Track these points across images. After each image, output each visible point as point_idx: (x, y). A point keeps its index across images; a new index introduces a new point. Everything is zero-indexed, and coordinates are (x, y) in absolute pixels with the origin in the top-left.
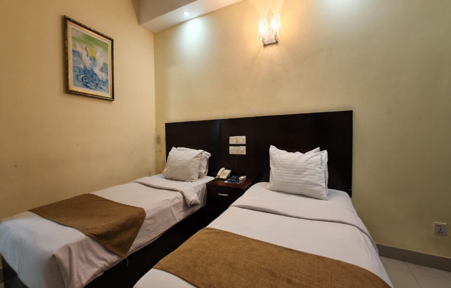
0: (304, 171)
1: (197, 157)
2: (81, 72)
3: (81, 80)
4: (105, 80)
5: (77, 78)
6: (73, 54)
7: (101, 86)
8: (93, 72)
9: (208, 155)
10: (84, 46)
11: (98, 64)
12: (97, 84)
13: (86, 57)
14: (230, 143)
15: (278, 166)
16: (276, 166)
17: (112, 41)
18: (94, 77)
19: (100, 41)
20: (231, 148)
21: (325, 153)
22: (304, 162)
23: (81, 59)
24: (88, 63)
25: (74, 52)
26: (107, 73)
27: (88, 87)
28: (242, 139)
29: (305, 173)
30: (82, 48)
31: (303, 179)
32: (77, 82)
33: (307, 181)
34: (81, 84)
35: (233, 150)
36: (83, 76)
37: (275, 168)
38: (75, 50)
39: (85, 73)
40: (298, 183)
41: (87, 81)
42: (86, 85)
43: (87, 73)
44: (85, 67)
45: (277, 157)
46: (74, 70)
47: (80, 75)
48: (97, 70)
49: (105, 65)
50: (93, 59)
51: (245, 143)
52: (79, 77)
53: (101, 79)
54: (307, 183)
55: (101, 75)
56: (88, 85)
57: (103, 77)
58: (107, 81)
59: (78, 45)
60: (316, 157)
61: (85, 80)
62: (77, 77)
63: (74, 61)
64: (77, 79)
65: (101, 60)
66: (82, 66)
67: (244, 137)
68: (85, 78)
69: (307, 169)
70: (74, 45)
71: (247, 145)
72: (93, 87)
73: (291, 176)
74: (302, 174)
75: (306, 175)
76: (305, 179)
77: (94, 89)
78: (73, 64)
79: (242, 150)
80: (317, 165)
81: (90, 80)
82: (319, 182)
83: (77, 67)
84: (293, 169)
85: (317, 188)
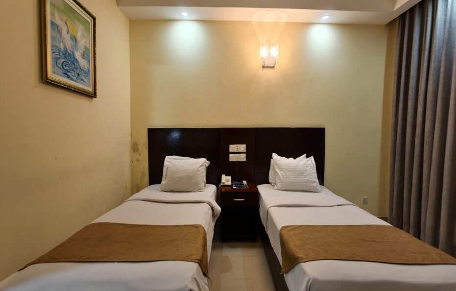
0: (304, 173)
1: (202, 166)
2: (61, 54)
3: (60, 66)
4: (86, 70)
5: (56, 62)
6: (52, 27)
7: (83, 77)
8: (74, 57)
9: (207, 163)
10: (65, 18)
11: (79, 47)
12: (78, 74)
13: (67, 33)
14: (230, 151)
15: (284, 170)
16: (282, 170)
17: (94, 19)
18: (76, 64)
19: (81, 16)
20: (231, 155)
21: (312, 158)
22: (303, 166)
23: (61, 36)
24: (69, 44)
25: (53, 23)
26: (89, 61)
27: (69, 77)
28: (242, 147)
29: (305, 174)
30: (62, 20)
31: (305, 178)
32: (56, 68)
33: (307, 180)
34: (61, 71)
35: (233, 158)
36: (63, 60)
37: (282, 172)
38: (54, 21)
39: (65, 57)
40: (301, 182)
41: (68, 68)
42: (67, 74)
43: (67, 58)
44: (65, 47)
45: (282, 163)
46: (52, 49)
47: (60, 58)
48: (78, 55)
49: (87, 49)
50: (74, 39)
51: (245, 151)
52: (58, 62)
53: (82, 68)
54: (308, 181)
55: (83, 63)
56: (69, 74)
57: (84, 66)
58: (89, 71)
59: (56, 14)
60: (308, 162)
61: (66, 67)
62: (56, 60)
63: (52, 37)
64: (57, 64)
65: (82, 42)
66: (62, 47)
67: (244, 146)
68: (65, 64)
69: (307, 171)
70: (53, 15)
71: (247, 153)
72: (74, 78)
73: (296, 178)
74: (303, 175)
75: (306, 175)
76: (306, 178)
77: (75, 81)
78: (52, 41)
79: (242, 158)
80: (311, 167)
81: (71, 68)
82: (314, 180)
83: (56, 47)
84: (297, 172)
85: (315, 184)
